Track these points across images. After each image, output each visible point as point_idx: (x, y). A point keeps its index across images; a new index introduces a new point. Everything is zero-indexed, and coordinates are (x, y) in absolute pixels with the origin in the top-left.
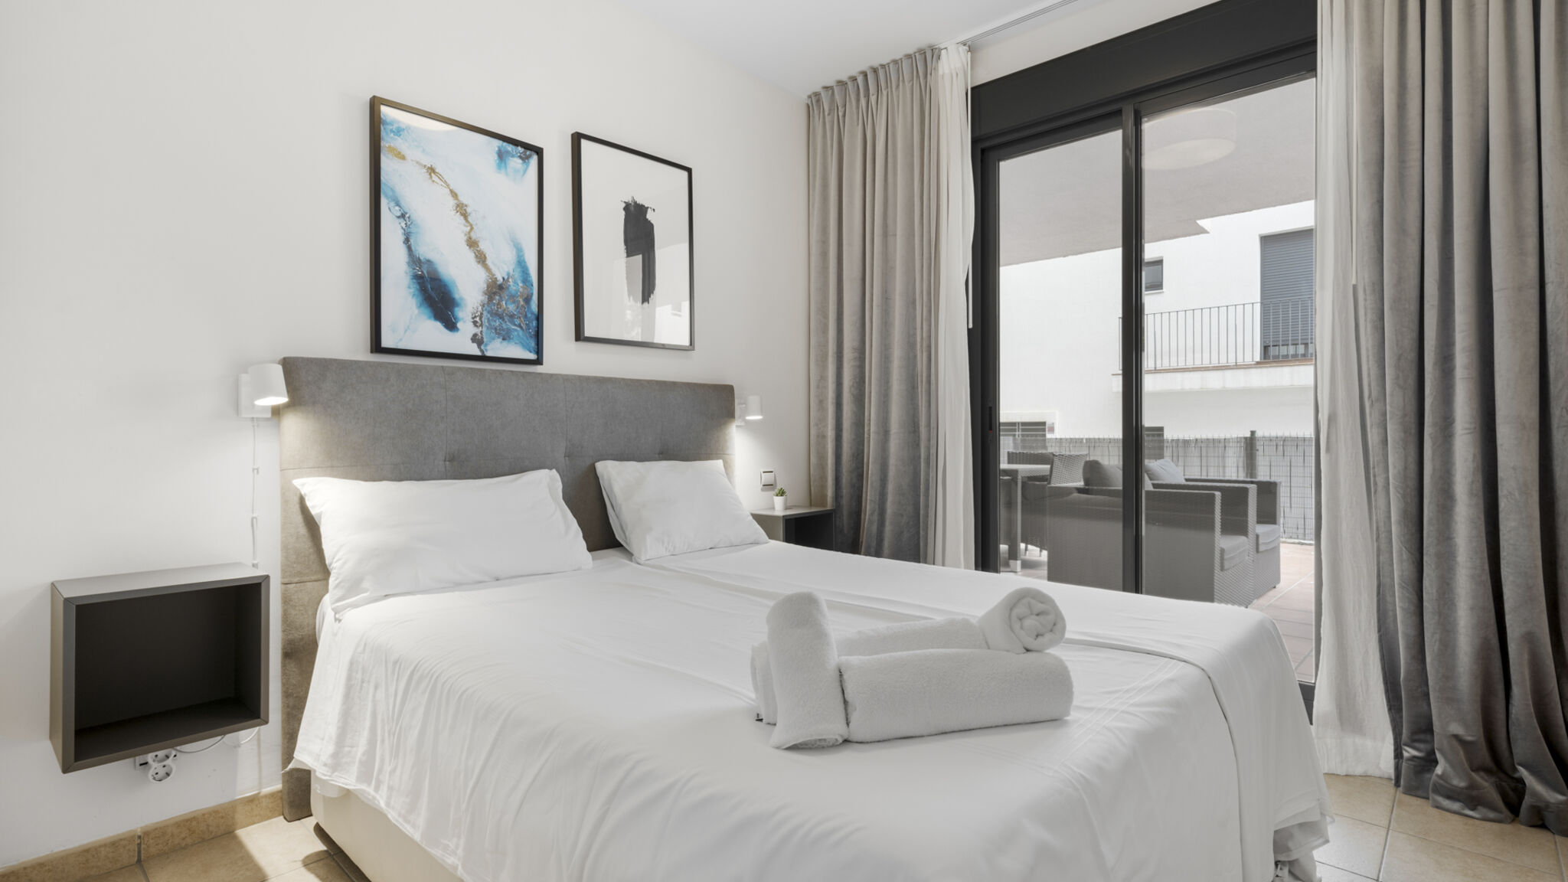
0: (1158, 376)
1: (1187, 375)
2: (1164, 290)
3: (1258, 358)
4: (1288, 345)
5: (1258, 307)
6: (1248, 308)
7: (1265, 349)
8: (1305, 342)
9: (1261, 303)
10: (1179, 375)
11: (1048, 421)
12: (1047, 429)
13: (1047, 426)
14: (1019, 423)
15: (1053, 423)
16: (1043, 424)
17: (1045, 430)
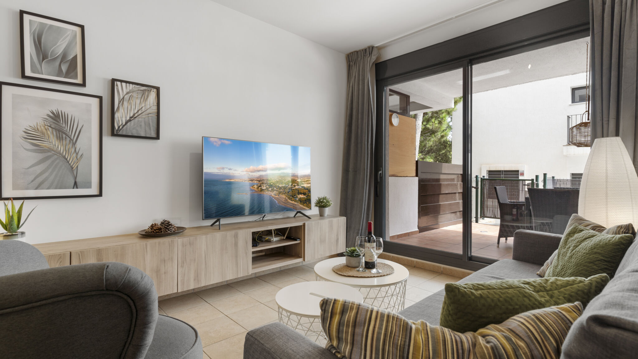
11: (521, 170)
12: (519, 174)
13: (519, 172)
14: (502, 171)
15: (523, 171)
16: (518, 171)
17: (518, 174)
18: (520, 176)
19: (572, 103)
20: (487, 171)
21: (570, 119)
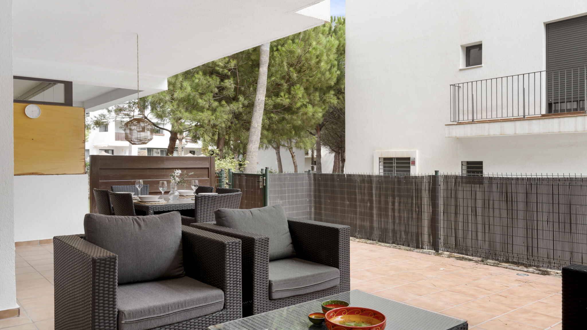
0: (474, 126)
1: (492, 125)
2: (482, 65)
3: (544, 112)
4: (571, 102)
5: (544, 74)
6: (537, 75)
7: (550, 106)
8: (576, 100)
9: (546, 71)
10: (486, 125)
11: (412, 157)
12: (411, 163)
13: (411, 160)
14: (394, 158)
15: (414, 158)
16: (409, 159)
17: (409, 163)
18: (412, 166)
19: (467, 66)
20: (379, 158)
21: (461, 90)
